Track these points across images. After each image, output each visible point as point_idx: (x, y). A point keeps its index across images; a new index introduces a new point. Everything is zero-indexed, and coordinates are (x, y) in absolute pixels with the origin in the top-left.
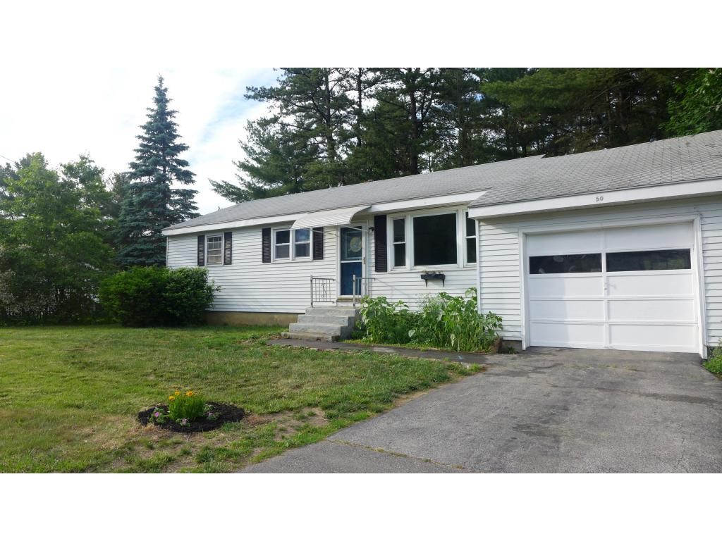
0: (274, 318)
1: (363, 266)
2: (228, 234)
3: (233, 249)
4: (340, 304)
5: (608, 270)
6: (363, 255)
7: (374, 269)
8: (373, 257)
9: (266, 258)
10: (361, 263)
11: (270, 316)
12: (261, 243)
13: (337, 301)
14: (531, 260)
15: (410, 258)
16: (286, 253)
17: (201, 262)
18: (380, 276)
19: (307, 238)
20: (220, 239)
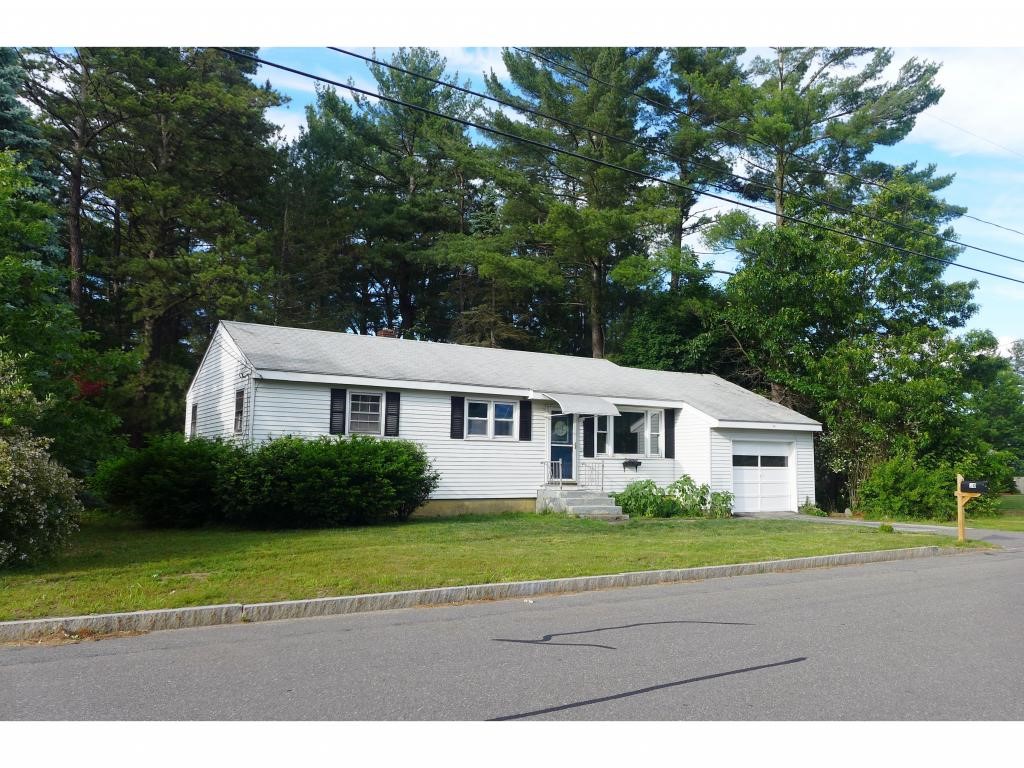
0: (462, 505)
1: (574, 450)
2: (394, 396)
3: (401, 416)
5: (760, 465)
6: (574, 441)
7: (582, 454)
8: (583, 442)
9: (456, 432)
10: (571, 448)
11: (460, 503)
12: (450, 414)
13: (548, 484)
14: (734, 457)
15: (610, 447)
16: (482, 430)
17: (336, 428)
18: (589, 460)
19: (510, 415)
20: (377, 399)
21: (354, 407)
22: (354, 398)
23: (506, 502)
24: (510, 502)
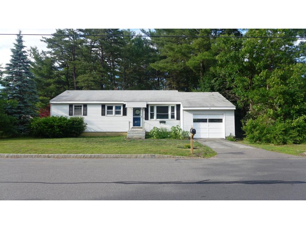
1: (141, 118)
2: (85, 106)
3: (87, 110)
4: (133, 129)
5: (209, 122)
6: (141, 115)
7: (144, 119)
8: (144, 116)
9: (103, 114)
10: (140, 118)
11: (105, 133)
12: (101, 109)
13: (132, 128)
14: (194, 119)
15: (155, 117)
16: (111, 113)
17: (71, 114)
18: (146, 121)
19: (120, 109)
20: (81, 106)
21: (75, 109)
22: (75, 106)
23: (119, 133)
24: (120, 133)
